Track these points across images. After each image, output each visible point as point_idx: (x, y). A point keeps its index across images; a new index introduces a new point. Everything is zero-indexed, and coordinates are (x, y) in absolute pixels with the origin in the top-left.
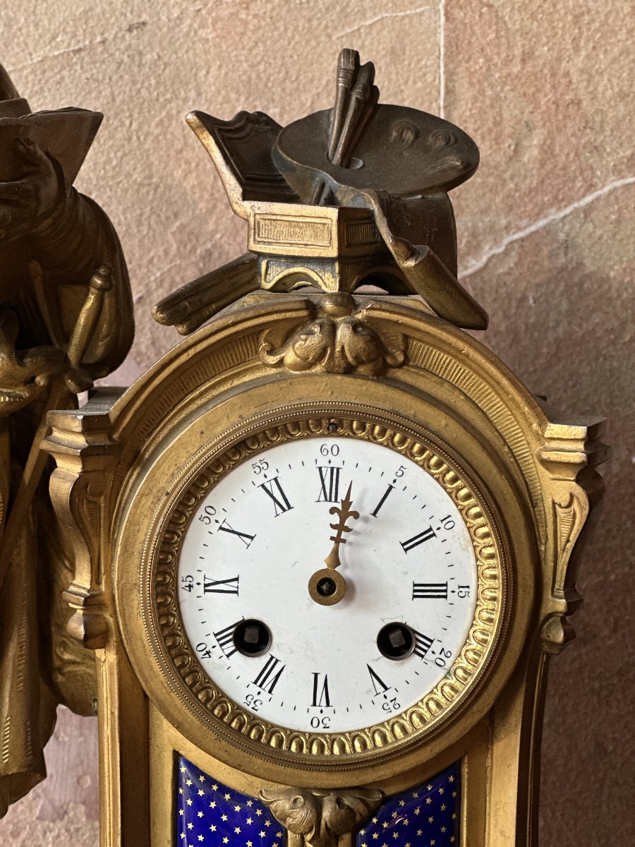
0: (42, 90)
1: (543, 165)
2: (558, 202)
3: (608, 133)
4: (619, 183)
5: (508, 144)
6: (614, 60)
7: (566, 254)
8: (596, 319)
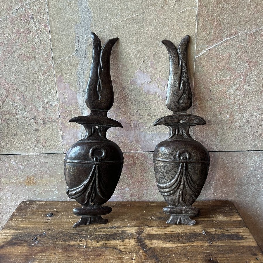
0: (127, 25)
1: (214, 36)
2: (216, 42)
3: (226, 30)
4: (227, 39)
5: (208, 32)
6: (228, 16)
7: (217, 52)
8: (222, 63)
